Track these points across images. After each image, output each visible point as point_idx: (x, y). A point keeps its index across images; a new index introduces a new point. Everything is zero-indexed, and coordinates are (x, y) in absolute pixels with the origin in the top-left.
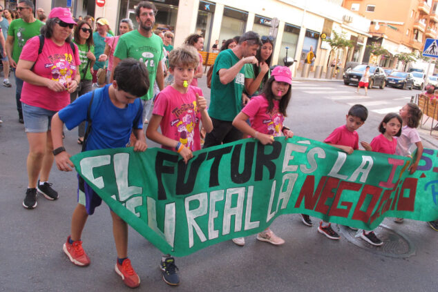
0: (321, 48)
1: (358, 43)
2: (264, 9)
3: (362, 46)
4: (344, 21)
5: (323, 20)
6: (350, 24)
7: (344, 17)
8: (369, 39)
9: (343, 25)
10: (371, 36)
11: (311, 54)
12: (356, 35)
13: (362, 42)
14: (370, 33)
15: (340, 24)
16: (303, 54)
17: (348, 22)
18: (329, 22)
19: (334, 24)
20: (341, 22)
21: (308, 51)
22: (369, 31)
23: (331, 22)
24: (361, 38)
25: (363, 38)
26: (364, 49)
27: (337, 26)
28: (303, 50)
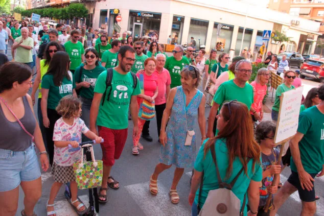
0: (271, 43)
1: (308, 39)
2: (221, 19)
3: (313, 42)
4: (292, 24)
5: (273, 24)
6: (299, 27)
7: (292, 21)
8: (319, 37)
9: (291, 27)
10: (321, 34)
11: (264, 47)
12: (306, 34)
13: (312, 38)
14: (320, 31)
16: (256, 47)
17: (296, 25)
18: (278, 26)
19: (283, 26)
20: (290, 25)
22: (318, 30)
23: (280, 25)
24: (311, 36)
25: (313, 36)
26: (314, 44)
27: (287, 28)
28: (255, 45)
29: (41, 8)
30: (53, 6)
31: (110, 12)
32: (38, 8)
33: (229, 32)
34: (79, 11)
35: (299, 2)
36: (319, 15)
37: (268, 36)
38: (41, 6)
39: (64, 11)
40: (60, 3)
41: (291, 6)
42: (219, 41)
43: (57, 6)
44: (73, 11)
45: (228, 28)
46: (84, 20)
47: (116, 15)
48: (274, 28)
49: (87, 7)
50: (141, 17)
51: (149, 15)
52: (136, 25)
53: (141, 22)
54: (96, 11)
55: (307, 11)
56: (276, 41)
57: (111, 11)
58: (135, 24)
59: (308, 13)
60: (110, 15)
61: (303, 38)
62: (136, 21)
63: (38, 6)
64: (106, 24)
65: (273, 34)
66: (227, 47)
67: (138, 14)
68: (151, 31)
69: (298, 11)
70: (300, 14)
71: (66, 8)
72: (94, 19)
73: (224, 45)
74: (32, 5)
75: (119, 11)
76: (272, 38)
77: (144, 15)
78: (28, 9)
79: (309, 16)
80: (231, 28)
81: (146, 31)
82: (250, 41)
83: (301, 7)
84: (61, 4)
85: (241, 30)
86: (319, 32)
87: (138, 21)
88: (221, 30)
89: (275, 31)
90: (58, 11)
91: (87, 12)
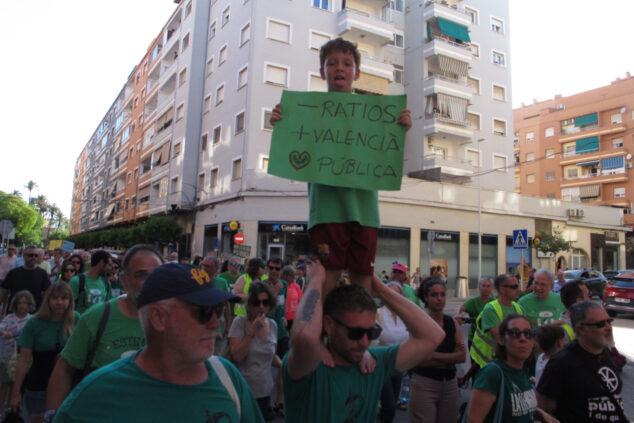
0: (538, 258)
1: (607, 242)
2: (432, 222)
3: (618, 246)
4: (570, 217)
5: (533, 221)
6: (584, 220)
7: (568, 211)
8: (628, 234)
9: (569, 223)
10: (631, 230)
11: (525, 267)
12: (601, 232)
13: (616, 239)
14: (627, 224)
15: (564, 222)
17: (578, 217)
18: (543, 223)
19: (554, 225)
20: (566, 219)
21: (518, 264)
22: (623, 223)
23: (548, 222)
24: (612, 235)
25: (616, 234)
26: (623, 249)
27: (561, 225)
28: (507, 264)
29: (96, 230)
30: (119, 225)
31: (223, 227)
32: (92, 231)
33: (452, 246)
34: (164, 229)
35: (574, 178)
36: (618, 195)
37: (523, 241)
38: (97, 226)
39: (137, 232)
40: (131, 218)
41: (562, 185)
42: (434, 263)
43: (125, 224)
44: (154, 230)
45: (450, 237)
46: (175, 247)
47: (234, 233)
48: (537, 228)
49: (180, 222)
50: (280, 233)
51: (295, 228)
52: (272, 249)
53: (281, 242)
54: (196, 229)
55: (594, 191)
56: (545, 251)
57: (225, 225)
58: (270, 246)
59: (596, 194)
60: (223, 232)
61: (597, 241)
62: (272, 242)
63: (91, 228)
64: (216, 250)
65: (538, 239)
66: (452, 273)
67: (276, 227)
68: (302, 257)
69: (576, 192)
70: (582, 198)
71: (142, 227)
72: (194, 243)
73: (446, 271)
74: (80, 227)
75: (239, 225)
76: (537, 247)
77: (287, 228)
78: (73, 233)
79: (599, 200)
80: (455, 237)
81: (292, 259)
82: (495, 258)
83: (580, 186)
84: (133, 221)
85: (473, 239)
86: (624, 226)
87: (276, 240)
88: (434, 243)
89: (539, 234)
90: (127, 234)
91: (179, 230)
